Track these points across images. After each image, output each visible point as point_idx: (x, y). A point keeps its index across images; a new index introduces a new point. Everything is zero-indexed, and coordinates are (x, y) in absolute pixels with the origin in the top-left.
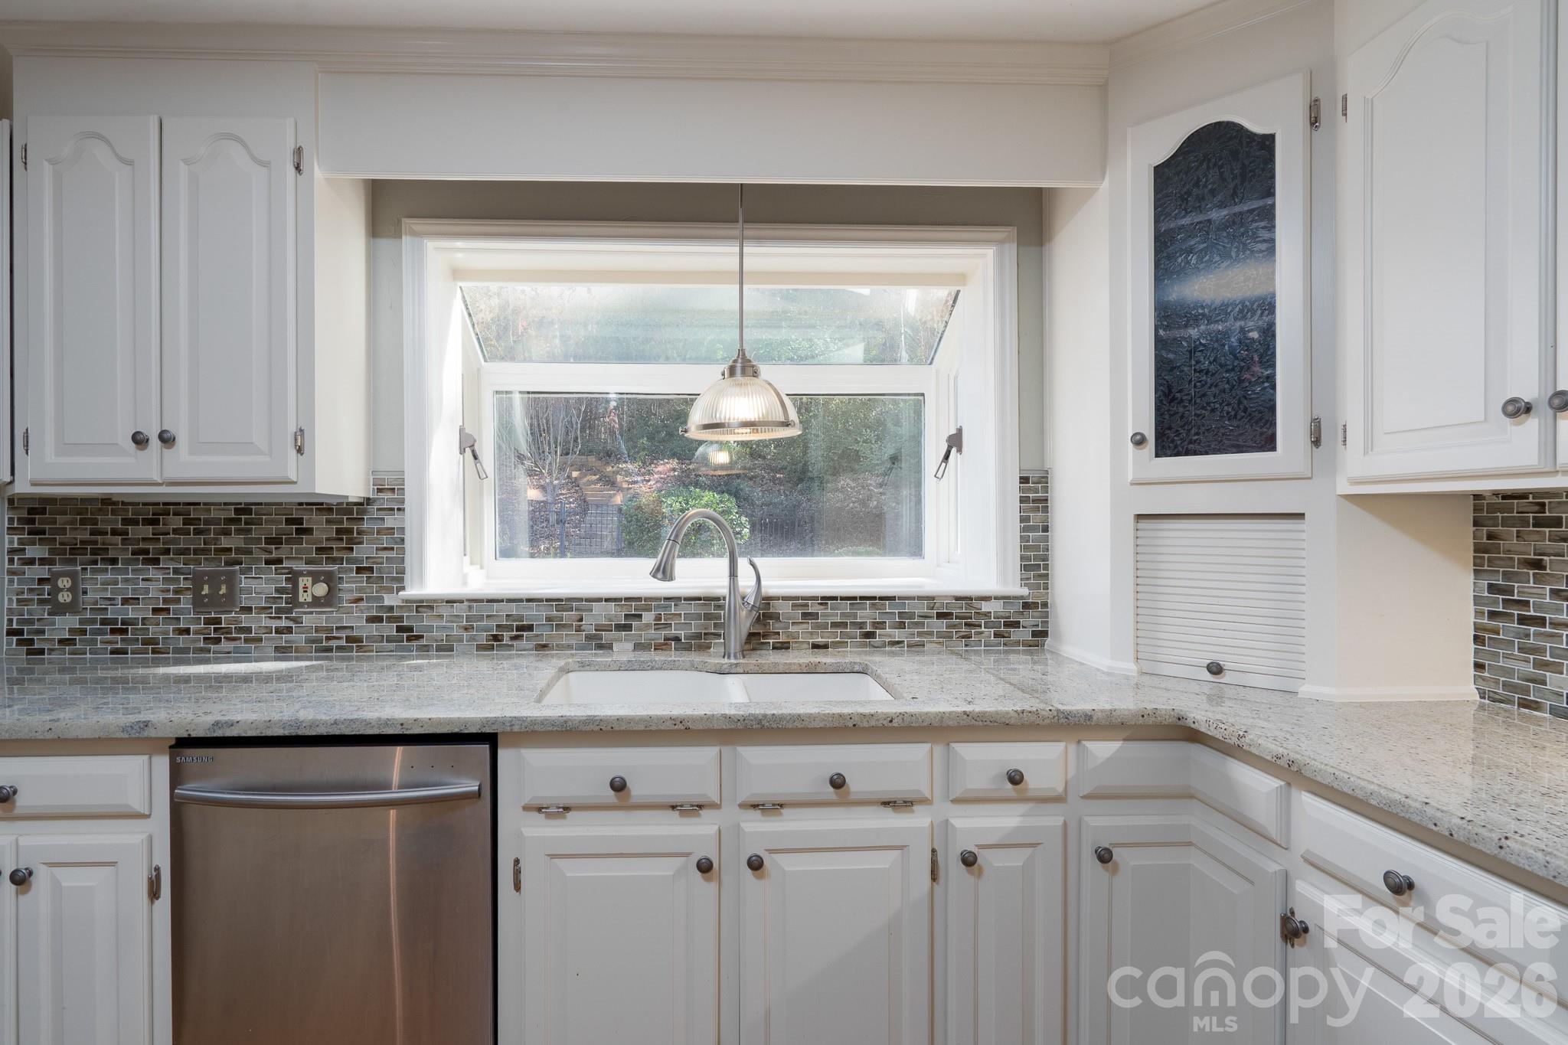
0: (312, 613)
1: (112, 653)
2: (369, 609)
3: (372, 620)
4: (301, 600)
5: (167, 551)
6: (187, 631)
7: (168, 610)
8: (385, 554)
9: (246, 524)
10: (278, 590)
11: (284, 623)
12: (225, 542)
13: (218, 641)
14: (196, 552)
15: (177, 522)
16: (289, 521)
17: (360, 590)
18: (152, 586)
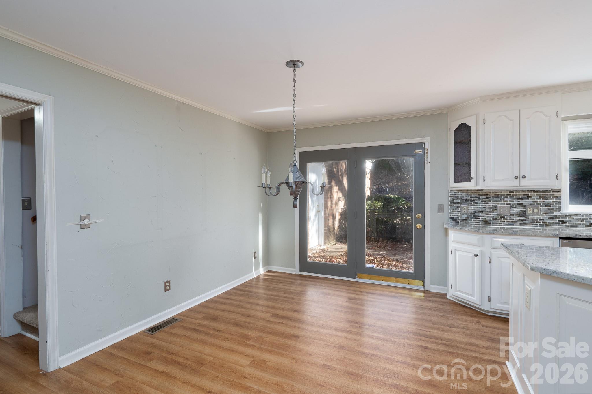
0: (532, 216)
1: (476, 223)
2: (549, 215)
3: (549, 218)
4: (529, 213)
5: (490, 201)
6: (496, 219)
7: (490, 214)
8: (555, 203)
9: (512, 195)
10: (521, 211)
11: (523, 218)
12: (506, 199)
13: (504, 221)
14: (498, 201)
15: (493, 195)
16: (525, 195)
17: (546, 211)
18: (486, 209)
